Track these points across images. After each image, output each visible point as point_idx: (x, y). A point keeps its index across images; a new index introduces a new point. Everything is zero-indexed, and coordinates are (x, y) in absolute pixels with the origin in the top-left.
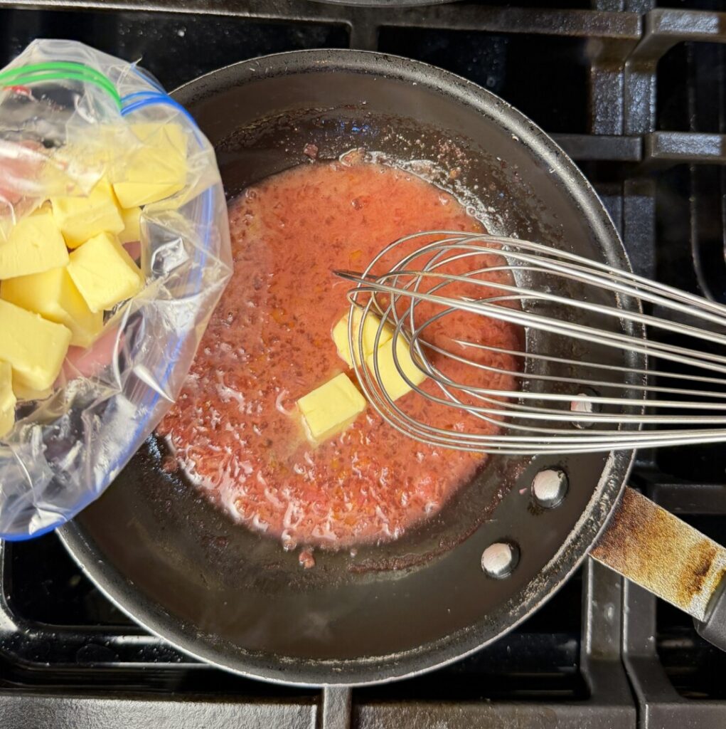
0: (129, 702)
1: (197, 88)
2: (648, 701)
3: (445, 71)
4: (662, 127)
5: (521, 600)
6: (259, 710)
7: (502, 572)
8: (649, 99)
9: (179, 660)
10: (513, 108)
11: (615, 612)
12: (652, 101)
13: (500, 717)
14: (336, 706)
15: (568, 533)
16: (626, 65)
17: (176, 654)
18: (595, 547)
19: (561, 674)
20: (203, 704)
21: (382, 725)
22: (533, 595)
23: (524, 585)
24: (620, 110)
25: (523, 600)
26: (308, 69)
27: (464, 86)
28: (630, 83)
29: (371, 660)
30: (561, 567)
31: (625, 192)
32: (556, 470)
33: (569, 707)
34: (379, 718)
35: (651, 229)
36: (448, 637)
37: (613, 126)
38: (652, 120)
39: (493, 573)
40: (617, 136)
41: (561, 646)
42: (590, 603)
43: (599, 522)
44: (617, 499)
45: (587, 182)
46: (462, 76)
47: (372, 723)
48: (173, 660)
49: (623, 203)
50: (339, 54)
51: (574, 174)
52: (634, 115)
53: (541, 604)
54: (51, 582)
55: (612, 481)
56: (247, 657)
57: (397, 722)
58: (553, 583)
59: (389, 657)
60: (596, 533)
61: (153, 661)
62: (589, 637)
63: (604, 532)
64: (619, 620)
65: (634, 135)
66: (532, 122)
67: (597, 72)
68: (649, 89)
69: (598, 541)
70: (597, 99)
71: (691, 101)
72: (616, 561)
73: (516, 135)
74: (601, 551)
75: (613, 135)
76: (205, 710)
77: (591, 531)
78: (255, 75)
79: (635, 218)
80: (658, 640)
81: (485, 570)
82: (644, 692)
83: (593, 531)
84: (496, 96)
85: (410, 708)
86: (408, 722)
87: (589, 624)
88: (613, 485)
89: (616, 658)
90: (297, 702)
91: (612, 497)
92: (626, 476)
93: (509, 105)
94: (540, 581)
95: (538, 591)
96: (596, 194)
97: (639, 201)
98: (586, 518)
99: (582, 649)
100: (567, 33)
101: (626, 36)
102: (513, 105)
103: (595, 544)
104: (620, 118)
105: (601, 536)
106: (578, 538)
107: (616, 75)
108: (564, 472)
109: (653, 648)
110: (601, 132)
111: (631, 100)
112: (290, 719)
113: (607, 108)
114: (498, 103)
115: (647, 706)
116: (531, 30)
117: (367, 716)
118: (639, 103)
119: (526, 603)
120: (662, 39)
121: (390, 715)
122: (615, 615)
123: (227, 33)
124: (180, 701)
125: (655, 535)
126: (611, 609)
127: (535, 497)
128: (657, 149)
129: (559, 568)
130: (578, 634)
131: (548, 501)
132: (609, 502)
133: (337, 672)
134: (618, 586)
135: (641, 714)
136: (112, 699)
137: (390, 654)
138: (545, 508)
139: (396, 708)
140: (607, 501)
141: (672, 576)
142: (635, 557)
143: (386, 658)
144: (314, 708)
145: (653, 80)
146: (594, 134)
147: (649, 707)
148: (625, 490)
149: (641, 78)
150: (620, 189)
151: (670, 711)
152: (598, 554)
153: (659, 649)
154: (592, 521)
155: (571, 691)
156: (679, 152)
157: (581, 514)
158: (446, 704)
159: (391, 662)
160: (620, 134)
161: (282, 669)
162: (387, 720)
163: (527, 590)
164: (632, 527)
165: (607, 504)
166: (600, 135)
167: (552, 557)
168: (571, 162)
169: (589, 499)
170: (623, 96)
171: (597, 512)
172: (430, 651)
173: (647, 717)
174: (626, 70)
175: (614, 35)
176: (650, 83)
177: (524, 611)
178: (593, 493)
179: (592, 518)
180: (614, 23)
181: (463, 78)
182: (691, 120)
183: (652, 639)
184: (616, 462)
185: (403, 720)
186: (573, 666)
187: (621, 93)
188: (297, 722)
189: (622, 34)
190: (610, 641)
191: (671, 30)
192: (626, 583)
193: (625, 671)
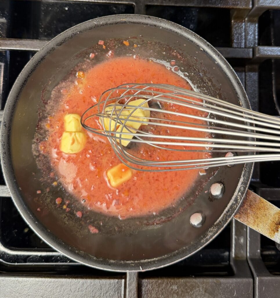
0: (49, 279)
1: (73, 31)
2: (258, 276)
3: (173, 23)
4: (261, 44)
5: (206, 236)
6: (101, 282)
7: (198, 225)
8: (255, 33)
9: (68, 262)
10: (201, 37)
11: (244, 240)
12: (257, 34)
13: (198, 283)
14: (132, 280)
15: (225, 208)
16: (246, 19)
17: (67, 259)
18: (236, 214)
19: (222, 266)
20: (79, 279)
21: (151, 287)
22: (211, 234)
23: (207, 230)
24: (244, 38)
25: (207, 236)
26: (118, 22)
27: (180, 29)
28: (247, 27)
29: (146, 261)
30: (222, 222)
31: (246, 71)
32: (219, 183)
33: (226, 279)
34: (149, 284)
35: (257, 85)
36: (177, 251)
37: (241, 44)
38: (257, 41)
39: (195, 225)
40: (243, 48)
41: (222, 254)
42: (234, 237)
43: (237, 204)
44: (244, 195)
45: (231, 67)
46: (179, 24)
47: (146, 286)
48: (66, 262)
49: (245, 75)
50: (131, 16)
51: (226, 64)
52: (249, 39)
53: (214, 237)
54: (16, 230)
55: (242, 187)
56: (96, 260)
57: (157, 286)
58: (219, 229)
59: (153, 259)
60: (236, 208)
61: (58, 262)
62: (233, 250)
63: (239, 208)
64: (245, 243)
65: (250, 48)
66: (208, 43)
67: (234, 22)
68: (255, 29)
69: (237, 212)
70: (234, 33)
71: (272, 33)
72: (244, 219)
73: (202, 48)
74: (238, 216)
75: (241, 48)
76: (79, 282)
77: (234, 208)
78: (96, 25)
79: (250, 81)
80: (261, 251)
81: (192, 224)
82: (256, 272)
83: (235, 207)
84: (194, 33)
85: (162, 280)
86: (161, 286)
87: (234, 246)
88: (242, 189)
89: (245, 258)
90: (116, 278)
91: (242, 194)
92: (248, 185)
93: (199, 36)
94: (214, 228)
95: (213, 232)
96: (234, 72)
97: (252, 74)
98: (232, 202)
99: (231, 255)
100: (222, 7)
101: (246, 8)
102: (200, 36)
103: (236, 213)
104: (244, 41)
105: (238, 210)
106: (229, 210)
107: (242, 23)
108: (223, 184)
109: (259, 254)
110: (236, 47)
111: (248, 33)
112: (114, 285)
113: (238, 37)
114: (194, 35)
115: (257, 278)
116: (207, 6)
117: (145, 283)
118: (251, 35)
119: (208, 237)
120: (260, 9)
121: (154, 283)
122: (244, 242)
123: (85, 8)
124: (69, 278)
125: (260, 209)
126: (242, 239)
127: (211, 194)
128: (259, 53)
129: (221, 223)
130: (229, 249)
131: (217, 196)
132: (241, 196)
133: (132, 266)
134: (245, 230)
135: (255, 282)
136: (42, 278)
137: (154, 258)
138: (215, 198)
139: (156, 280)
140: (240, 195)
141: (267, 225)
142: (251, 218)
143: (152, 260)
144: (123, 280)
145: (257, 25)
146: (233, 48)
147: (258, 278)
148: (247, 191)
149: (252, 25)
150: (244, 69)
151: (267, 280)
152: (237, 217)
153: (262, 255)
154: (234, 204)
155: (226, 272)
156: (268, 54)
157: (230, 201)
158: (176, 278)
159: (154, 261)
160: (243, 47)
161: (110, 265)
162: (153, 285)
163: (208, 232)
164: (251, 206)
165: (240, 197)
166: (235, 48)
167: (218, 218)
168: (224, 59)
169: (233, 195)
170: (245, 32)
171: (236, 200)
172: (170, 257)
173: (257, 282)
174: (246, 21)
175: (241, 7)
176: (255, 27)
177: (207, 240)
178: (234, 192)
179: (234, 202)
180: (241, 2)
181: (180, 25)
182: (272, 41)
183: (259, 251)
184: (244, 180)
185: (159, 285)
186: (227, 262)
187: (244, 31)
188: (116, 286)
189: (244, 7)
190: (242, 252)
191: (264, 5)
192: (248, 228)
193: (248, 264)
